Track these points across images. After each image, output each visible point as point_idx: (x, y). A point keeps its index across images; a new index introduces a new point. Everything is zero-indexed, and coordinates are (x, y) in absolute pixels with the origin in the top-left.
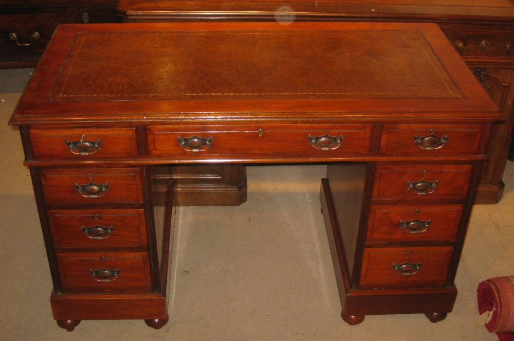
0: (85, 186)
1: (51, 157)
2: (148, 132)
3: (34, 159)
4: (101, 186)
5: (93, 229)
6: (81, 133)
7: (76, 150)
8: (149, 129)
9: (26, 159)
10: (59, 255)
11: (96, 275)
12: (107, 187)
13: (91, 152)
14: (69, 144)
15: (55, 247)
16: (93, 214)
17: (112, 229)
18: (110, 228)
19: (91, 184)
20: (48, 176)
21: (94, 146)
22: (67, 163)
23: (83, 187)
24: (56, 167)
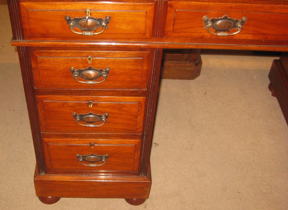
0: (82, 71)
1: (45, 36)
2: (169, 9)
3: (23, 39)
4: (101, 71)
5: (85, 117)
6: (84, 7)
7: (77, 28)
8: (171, 6)
9: (14, 38)
10: (46, 140)
11: (83, 160)
12: (107, 72)
13: (95, 31)
14: (69, 21)
15: (42, 132)
16: (87, 100)
17: (107, 117)
18: (105, 116)
19: (90, 69)
20: (40, 58)
21: (101, 24)
22: (63, 43)
23: (80, 71)
24: (49, 48)
